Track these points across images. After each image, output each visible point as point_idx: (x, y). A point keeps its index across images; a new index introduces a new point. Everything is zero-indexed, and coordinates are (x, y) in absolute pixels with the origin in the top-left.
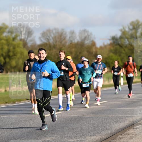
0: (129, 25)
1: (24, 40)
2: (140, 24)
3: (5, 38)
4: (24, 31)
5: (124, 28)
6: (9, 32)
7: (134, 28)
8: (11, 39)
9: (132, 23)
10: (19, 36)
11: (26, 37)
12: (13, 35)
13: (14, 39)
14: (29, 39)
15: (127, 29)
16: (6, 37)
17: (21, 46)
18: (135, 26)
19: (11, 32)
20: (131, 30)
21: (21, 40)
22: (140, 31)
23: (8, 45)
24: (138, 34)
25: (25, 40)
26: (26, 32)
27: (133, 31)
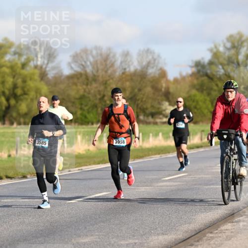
0: (225, 41)
1: (41, 67)
2: (244, 38)
3: (9, 64)
4: (41, 51)
5: (216, 47)
6: (15, 53)
7: (234, 47)
8: (20, 65)
9: (230, 38)
10: (33, 60)
11: (46, 62)
12: (23, 59)
13: (24, 66)
14: (50, 65)
15: (221, 49)
16: (9, 61)
17: (37, 77)
18: (236, 43)
19: (18, 54)
20: (229, 49)
21: (36, 67)
22: (243, 51)
23: (14, 77)
24: (241, 57)
25: (44, 67)
26: (44, 54)
27: (233, 51)
